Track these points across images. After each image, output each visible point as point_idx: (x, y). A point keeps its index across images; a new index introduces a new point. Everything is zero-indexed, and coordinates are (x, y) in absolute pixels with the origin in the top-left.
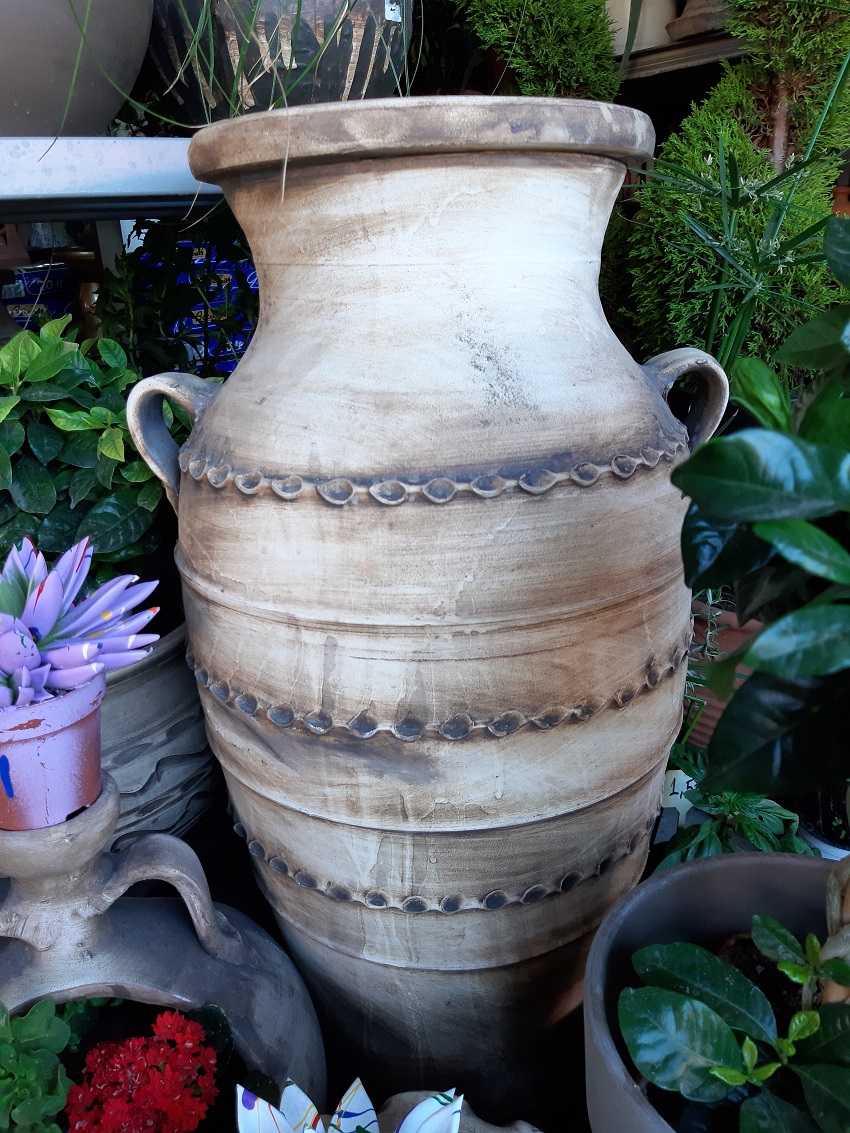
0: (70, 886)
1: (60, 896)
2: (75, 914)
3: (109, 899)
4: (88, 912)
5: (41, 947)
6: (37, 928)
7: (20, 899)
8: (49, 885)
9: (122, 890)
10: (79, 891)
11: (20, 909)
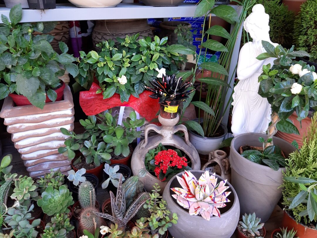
0: (171, 129)
1: (169, 130)
2: (170, 133)
3: (175, 132)
4: (172, 133)
5: (165, 137)
6: (165, 134)
7: (163, 129)
8: (168, 128)
9: (177, 131)
10: (171, 130)
11: (163, 130)
